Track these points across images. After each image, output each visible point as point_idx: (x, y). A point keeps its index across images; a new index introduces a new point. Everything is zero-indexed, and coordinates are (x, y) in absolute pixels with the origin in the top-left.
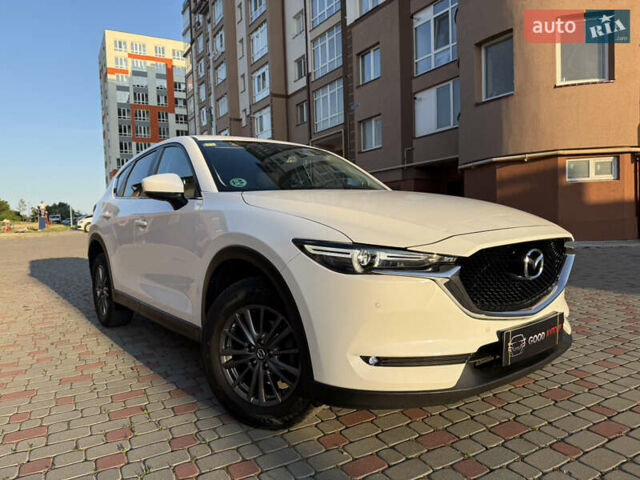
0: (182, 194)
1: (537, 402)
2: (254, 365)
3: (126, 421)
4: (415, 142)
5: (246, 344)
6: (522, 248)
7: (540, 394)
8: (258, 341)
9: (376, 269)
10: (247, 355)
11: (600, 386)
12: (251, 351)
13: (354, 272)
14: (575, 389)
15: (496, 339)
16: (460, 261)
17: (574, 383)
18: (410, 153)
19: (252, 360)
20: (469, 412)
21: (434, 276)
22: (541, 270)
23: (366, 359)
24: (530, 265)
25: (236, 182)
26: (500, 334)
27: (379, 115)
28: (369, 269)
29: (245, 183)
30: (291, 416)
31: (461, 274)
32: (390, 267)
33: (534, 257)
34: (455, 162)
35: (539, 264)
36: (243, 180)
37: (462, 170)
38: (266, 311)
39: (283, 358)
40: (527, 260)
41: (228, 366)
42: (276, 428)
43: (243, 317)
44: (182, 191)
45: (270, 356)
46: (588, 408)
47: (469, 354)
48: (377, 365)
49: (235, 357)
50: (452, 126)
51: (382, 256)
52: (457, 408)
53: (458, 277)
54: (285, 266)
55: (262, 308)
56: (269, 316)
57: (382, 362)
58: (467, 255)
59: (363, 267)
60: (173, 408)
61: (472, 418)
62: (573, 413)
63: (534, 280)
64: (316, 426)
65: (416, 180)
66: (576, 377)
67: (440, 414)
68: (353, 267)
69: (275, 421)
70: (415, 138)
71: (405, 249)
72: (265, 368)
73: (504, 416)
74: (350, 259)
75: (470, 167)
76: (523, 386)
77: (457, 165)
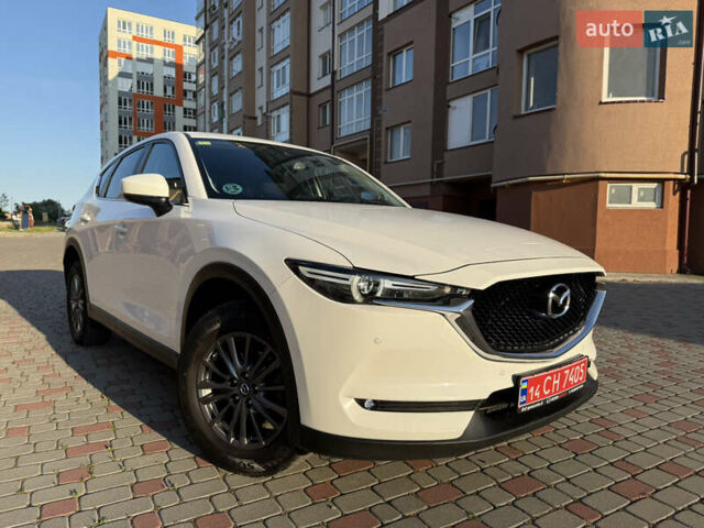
0: (167, 198)
1: (556, 455)
2: (236, 402)
3: (85, 460)
4: (446, 154)
5: (228, 378)
6: (546, 282)
7: (560, 445)
8: (242, 374)
9: (378, 298)
10: (229, 390)
11: (626, 439)
12: (233, 385)
13: (353, 302)
14: (598, 440)
15: (511, 385)
16: (474, 293)
17: (598, 433)
18: (440, 166)
19: (234, 396)
20: (478, 462)
21: (443, 309)
22: (567, 308)
23: (361, 402)
24: (555, 302)
25: (229, 188)
26: (516, 379)
27: (409, 122)
28: (370, 299)
29: (240, 190)
30: (275, 463)
31: (474, 309)
32: (394, 297)
33: (559, 292)
34: (488, 179)
35: (565, 301)
36: (238, 186)
37: (496, 188)
38: (252, 340)
39: (269, 396)
40: (551, 295)
41: (206, 400)
42: (258, 475)
43: (226, 347)
44: (167, 195)
45: (256, 392)
46: (611, 464)
47: (479, 401)
48: (373, 409)
49: (214, 392)
50: (487, 140)
51: (387, 284)
52: (467, 458)
53: (470, 313)
54: (275, 290)
55: (249, 336)
56: (256, 347)
57: (380, 406)
58: (483, 287)
59: (363, 295)
60: (142, 446)
61: (482, 470)
62: (595, 470)
63: (559, 318)
64: (304, 473)
66: (602, 426)
67: (446, 464)
68: (351, 296)
69: (256, 466)
70: (447, 150)
71: (412, 278)
72: (249, 406)
73: (518, 469)
74: (349, 286)
75: (504, 186)
76: (542, 435)
77: (490, 182)
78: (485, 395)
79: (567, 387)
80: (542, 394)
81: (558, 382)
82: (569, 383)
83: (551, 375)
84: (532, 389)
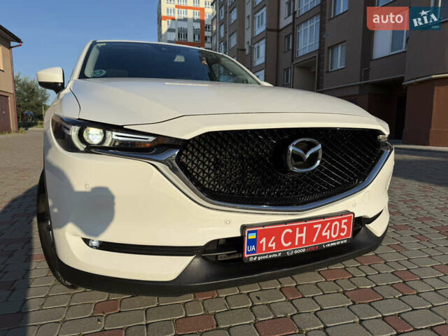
0: (62, 83)
4: (372, 64)
7: (344, 293)
14: (386, 291)
15: (238, 234)
17: (392, 285)
18: (367, 72)
22: (318, 162)
23: (86, 241)
25: (97, 72)
27: (344, 42)
29: (105, 73)
37: (406, 86)
46: (383, 318)
50: (404, 49)
52: (248, 293)
61: (252, 306)
62: (361, 321)
65: (369, 94)
66: (401, 279)
68: (75, 144)
70: (372, 60)
73: (285, 310)
75: (412, 84)
76: (334, 281)
77: (403, 81)
78: (201, 242)
79: (316, 242)
80: (279, 245)
81: (304, 235)
82: (321, 237)
83: (294, 228)
84: (264, 240)
